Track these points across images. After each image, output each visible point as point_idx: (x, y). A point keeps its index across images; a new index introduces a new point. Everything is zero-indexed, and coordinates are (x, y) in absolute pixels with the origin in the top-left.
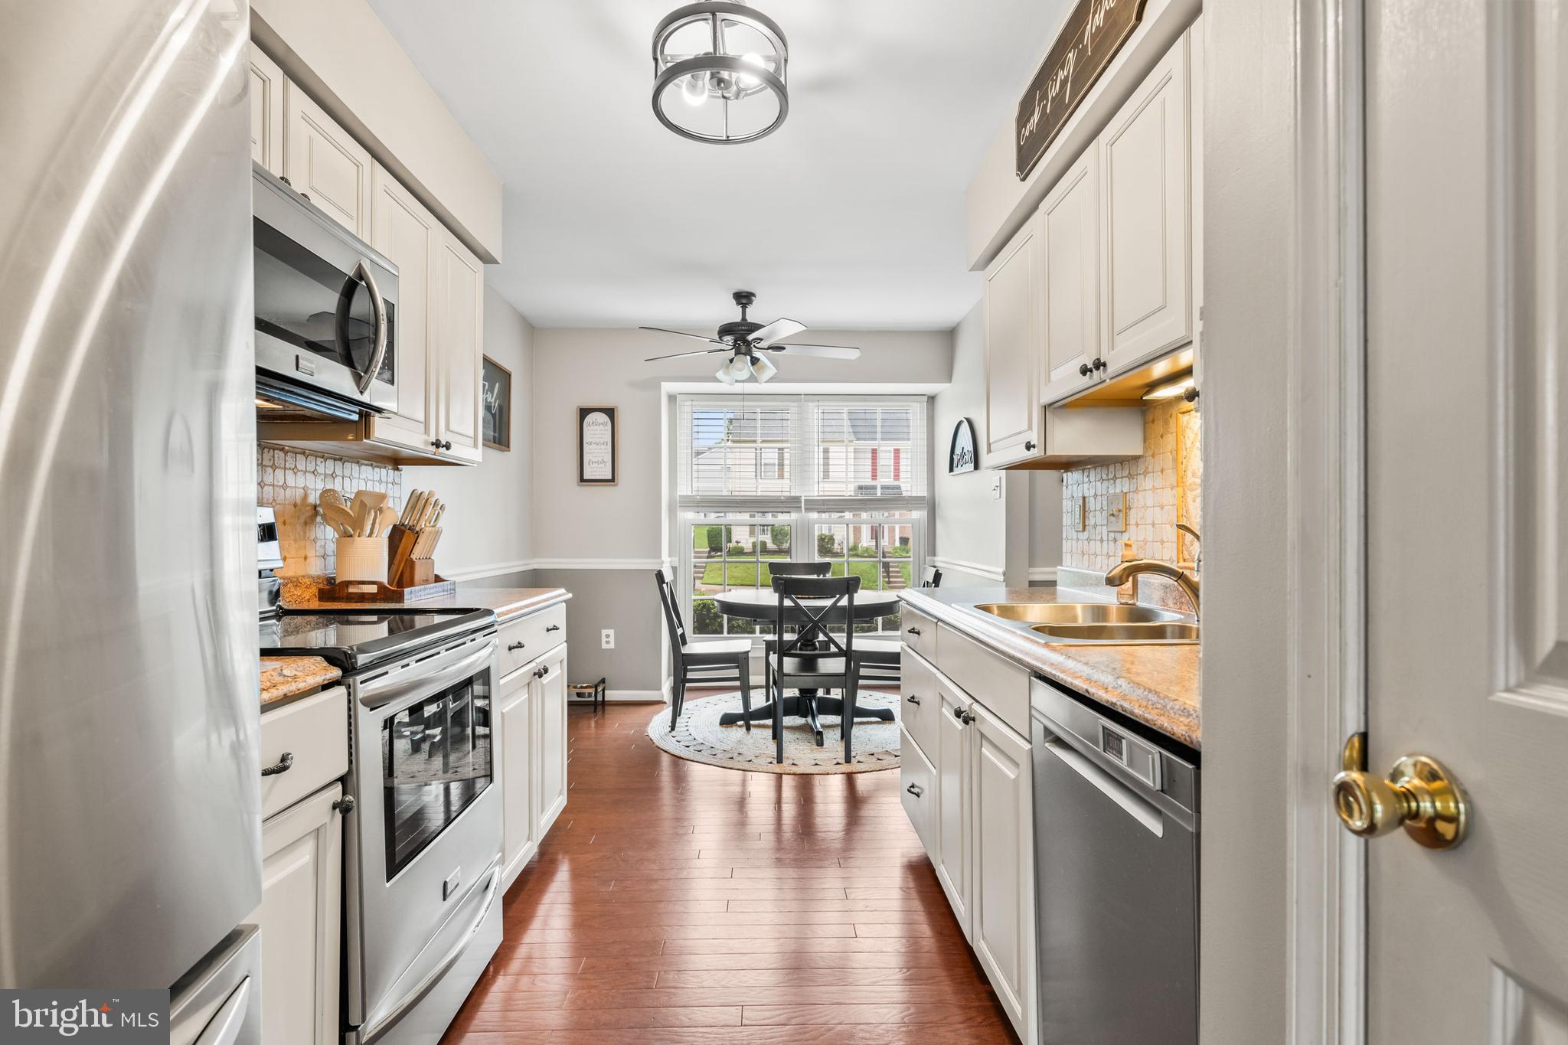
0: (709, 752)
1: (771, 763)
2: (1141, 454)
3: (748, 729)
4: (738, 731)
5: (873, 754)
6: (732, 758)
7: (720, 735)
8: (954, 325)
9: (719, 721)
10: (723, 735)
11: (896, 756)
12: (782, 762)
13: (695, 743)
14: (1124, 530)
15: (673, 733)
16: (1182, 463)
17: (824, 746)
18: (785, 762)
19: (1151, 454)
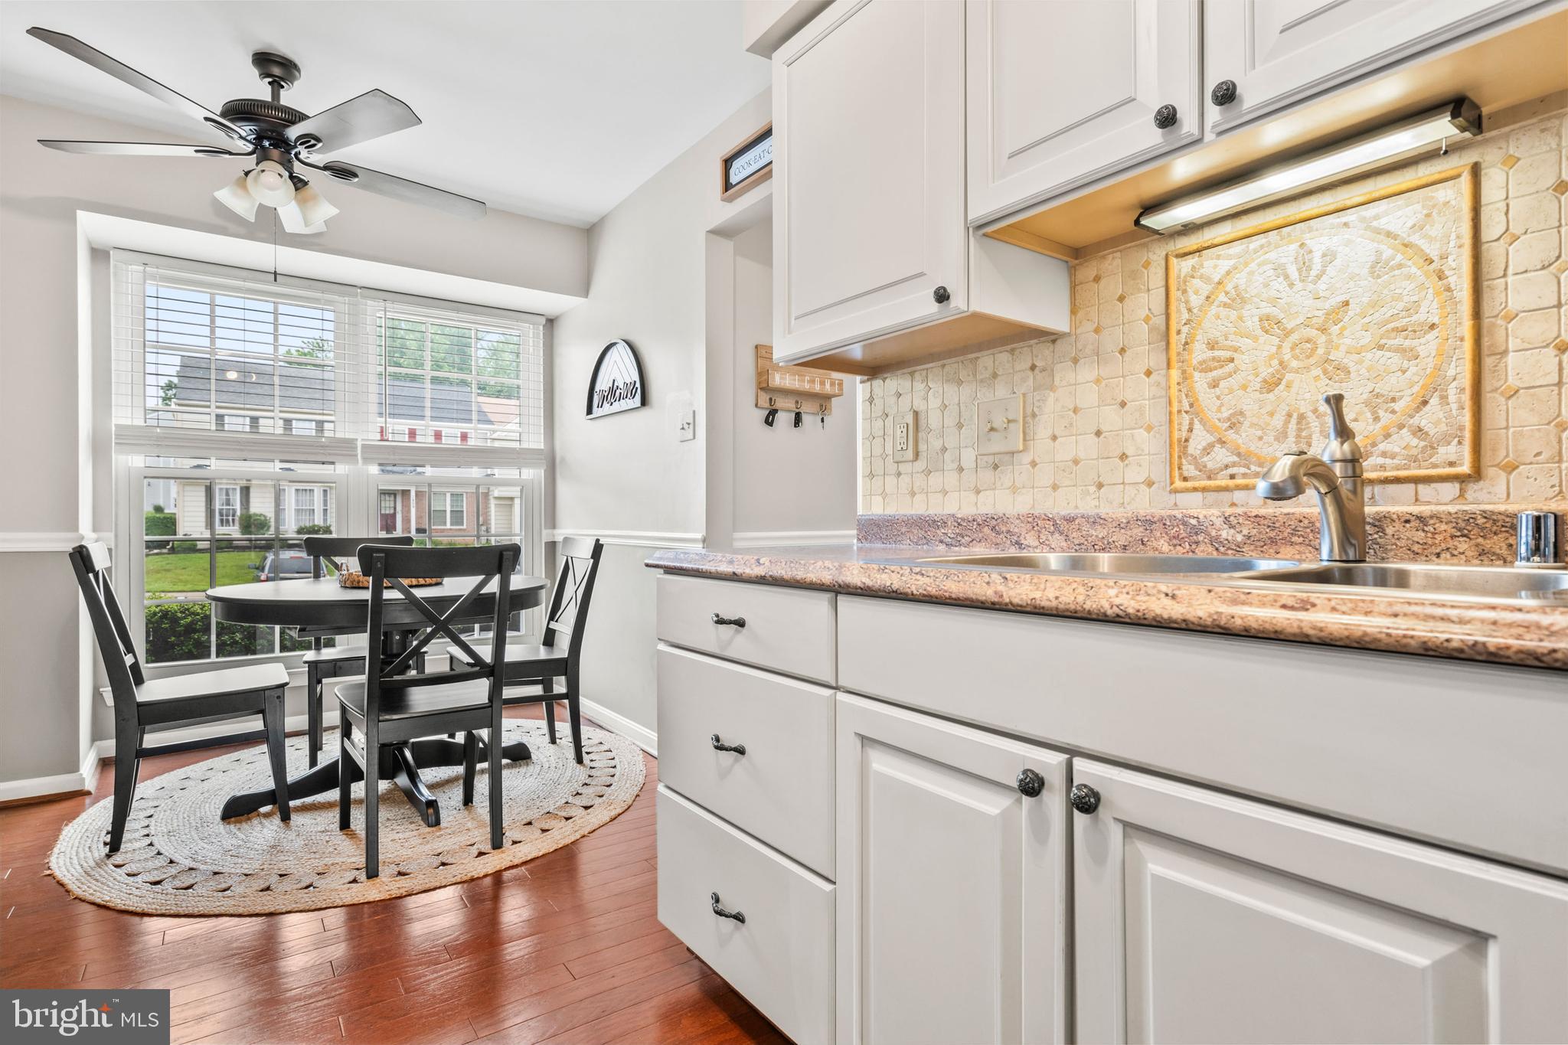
0: (212, 884)
1: (355, 881)
2: (1067, 330)
3: (286, 818)
4: (263, 826)
5: (530, 823)
6: (268, 889)
7: (229, 842)
8: (595, 220)
9: (219, 813)
10: (234, 841)
11: (567, 819)
12: (377, 876)
13: (173, 870)
14: (1021, 448)
15: (118, 858)
16: (1179, 332)
17: (443, 824)
18: (385, 872)
19: (1090, 326)
